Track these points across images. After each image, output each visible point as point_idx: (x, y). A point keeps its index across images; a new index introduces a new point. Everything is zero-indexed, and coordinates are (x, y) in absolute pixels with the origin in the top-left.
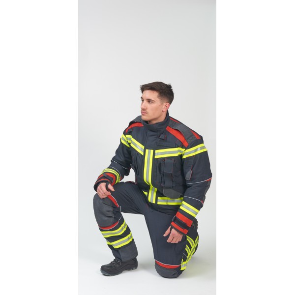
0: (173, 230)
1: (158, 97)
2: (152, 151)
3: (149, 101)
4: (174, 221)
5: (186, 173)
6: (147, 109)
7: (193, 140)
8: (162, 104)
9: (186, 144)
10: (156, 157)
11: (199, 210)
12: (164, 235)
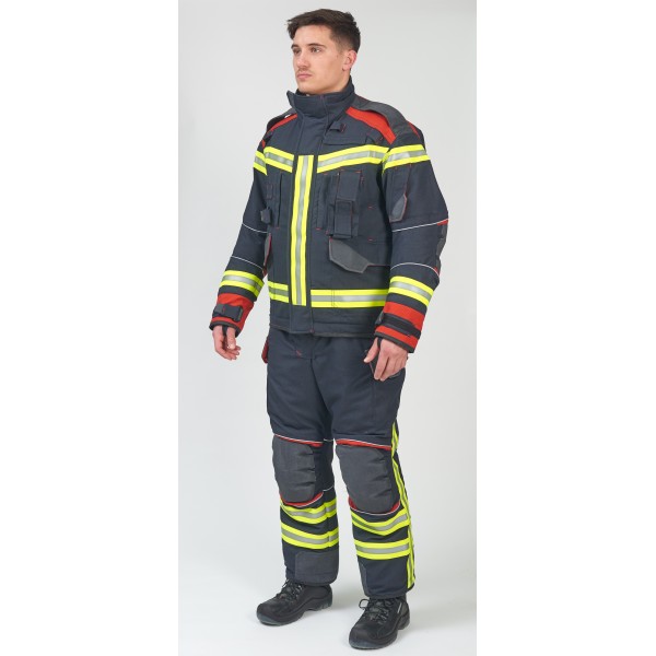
0: (384, 342)
1: (332, 38)
2: (311, 157)
3: (314, 48)
4: (383, 322)
5: (393, 205)
6: (310, 66)
7: (405, 132)
8: (341, 53)
9: (390, 137)
10: (319, 170)
11: (434, 289)
12: (366, 360)
